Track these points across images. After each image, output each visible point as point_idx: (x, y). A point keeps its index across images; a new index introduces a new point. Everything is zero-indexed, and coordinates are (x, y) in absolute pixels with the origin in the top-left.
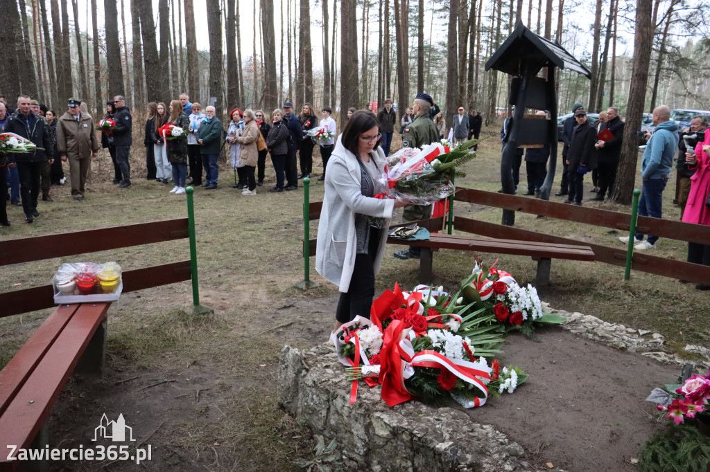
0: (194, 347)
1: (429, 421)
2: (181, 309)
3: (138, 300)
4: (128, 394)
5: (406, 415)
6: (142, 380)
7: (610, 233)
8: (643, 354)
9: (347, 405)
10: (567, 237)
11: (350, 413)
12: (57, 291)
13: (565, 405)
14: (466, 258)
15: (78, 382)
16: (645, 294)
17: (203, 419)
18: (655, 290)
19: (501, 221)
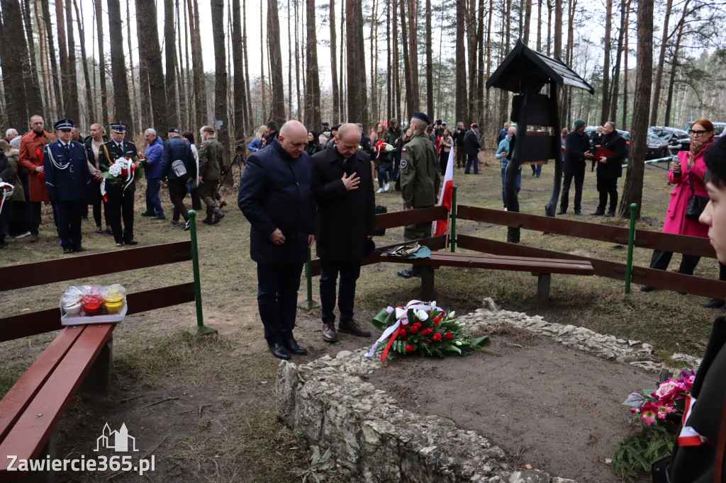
0: (197, 366)
1: (416, 427)
2: (186, 330)
3: (144, 322)
4: (133, 412)
5: (395, 423)
6: (146, 398)
7: (616, 247)
8: (632, 363)
9: (339, 415)
10: (571, 253)
11: (342, 422)
12: (64, 313)
13: (548, 412)
14: (469, 275)
15: (85, 400)
16: (645, 307)
17: (205, 433)
18: (654, 303)
19: (506, 238)
